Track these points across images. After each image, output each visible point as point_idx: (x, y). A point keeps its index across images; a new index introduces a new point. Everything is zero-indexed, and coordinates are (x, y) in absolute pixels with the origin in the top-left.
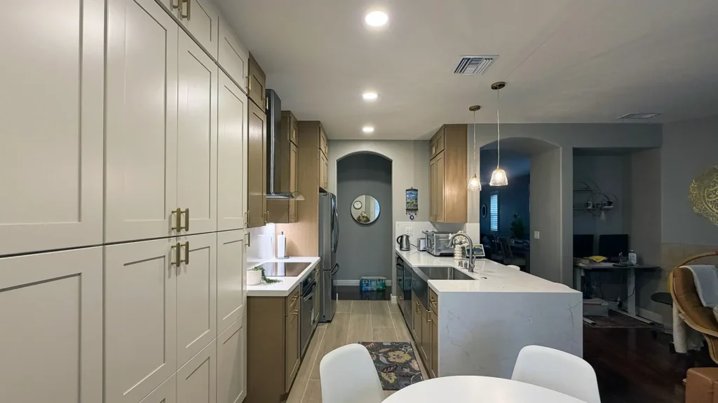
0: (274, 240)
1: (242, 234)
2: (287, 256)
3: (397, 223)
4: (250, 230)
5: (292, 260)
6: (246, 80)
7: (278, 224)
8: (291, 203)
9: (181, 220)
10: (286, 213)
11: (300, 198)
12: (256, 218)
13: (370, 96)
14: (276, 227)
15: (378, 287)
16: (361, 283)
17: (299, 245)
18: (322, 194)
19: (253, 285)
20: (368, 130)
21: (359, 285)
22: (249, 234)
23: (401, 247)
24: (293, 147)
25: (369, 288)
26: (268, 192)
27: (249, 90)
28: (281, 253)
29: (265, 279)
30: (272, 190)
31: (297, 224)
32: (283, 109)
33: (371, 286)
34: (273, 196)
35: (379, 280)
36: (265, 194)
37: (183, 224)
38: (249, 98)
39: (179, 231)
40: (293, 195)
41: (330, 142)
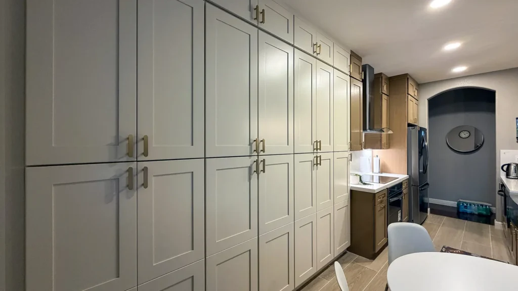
0: (371, 161)
1: (347, 154)
2: (381, 172)
3: (502, 151)
4: (352, 152)
5: (384, 175)
6: (349, 67)
7: (374, 150)
8: (383, 136)
9: (317, 146)
10: (379, 142)
11: (390, 132)
12: (355, 145)
13: (452, 46)
14: (372, 152)
15: (480, 212)
16: (458, 205)
17: (390, 165)
18: (411, 128)
19: (354, 184)
20: (459, 69)
21: (456, 206)
22: (351, 154)
23: (508, 175)
24: (384, 97)
25: (469, 211)
26: (365, 129)
27: (350, 71)
28: (376, 169)
29: (362, 182)
30: (368, 128)
31: (389, 150)
32: (376, 72)
33: (471, 208)
34: (369, 131)
35: (482, 205)
36: (362, 131)
37: (319, 147)
38: (351, 76)
39: (317, 150)
40: (384, 130)
41: (420, 86)
